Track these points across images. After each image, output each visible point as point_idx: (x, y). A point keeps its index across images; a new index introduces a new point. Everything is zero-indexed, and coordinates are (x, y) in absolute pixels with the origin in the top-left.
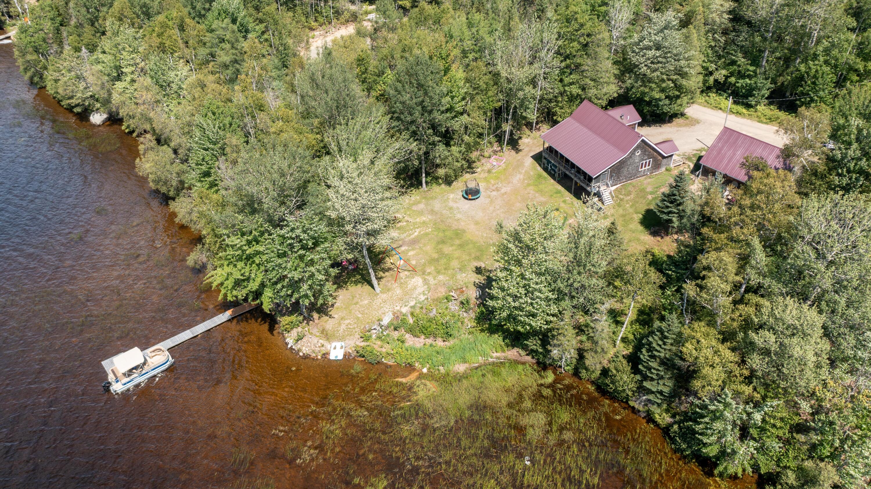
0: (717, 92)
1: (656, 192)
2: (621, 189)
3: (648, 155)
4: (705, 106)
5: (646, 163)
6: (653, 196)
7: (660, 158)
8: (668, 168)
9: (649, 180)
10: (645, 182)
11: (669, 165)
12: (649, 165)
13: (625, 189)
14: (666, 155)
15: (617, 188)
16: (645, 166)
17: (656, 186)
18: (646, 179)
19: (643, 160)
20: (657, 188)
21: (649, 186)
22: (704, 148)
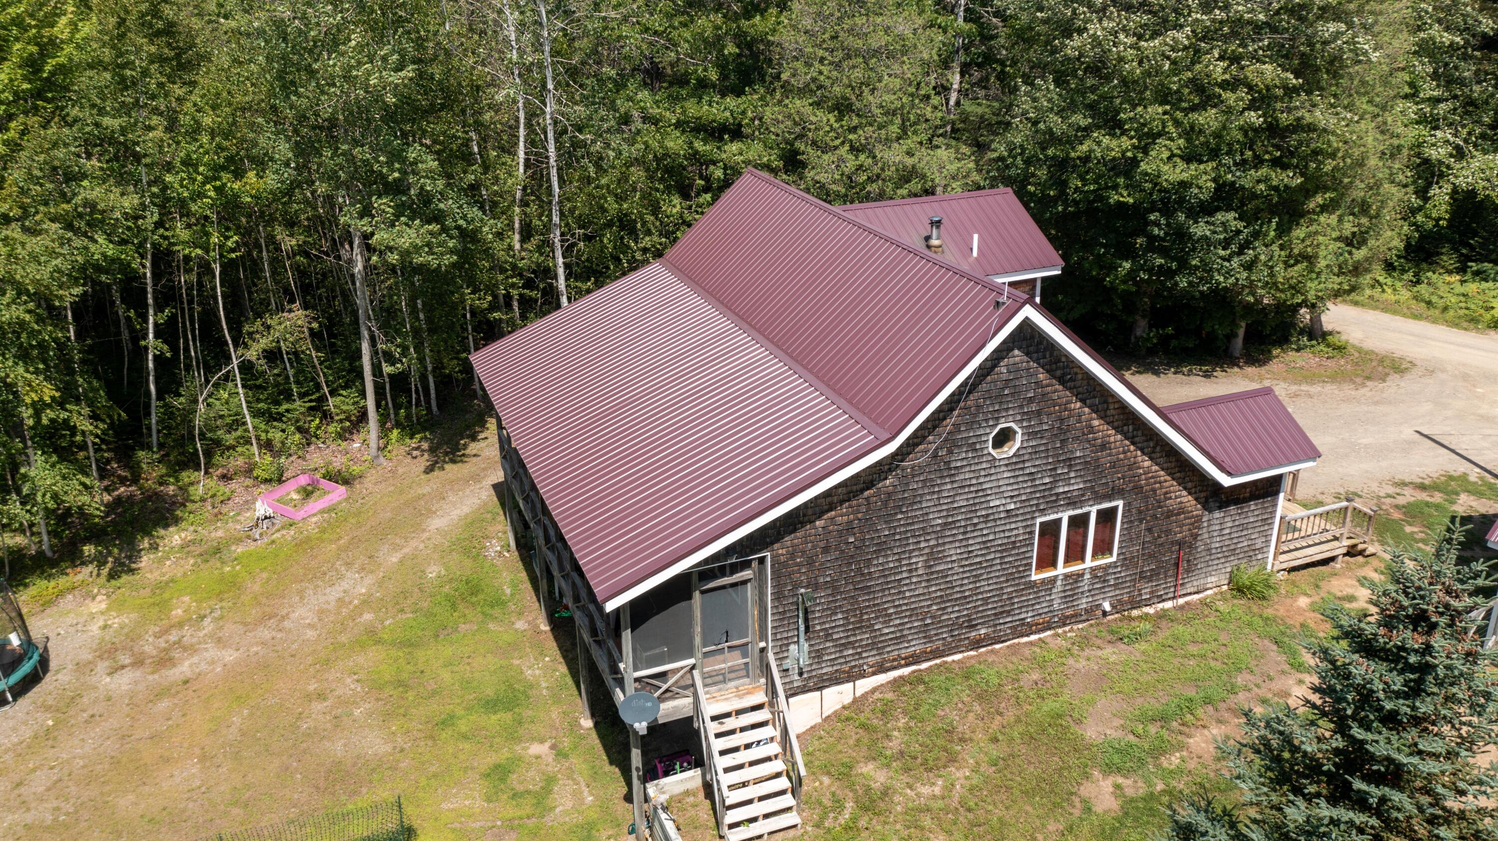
0: (1462, 270)
1: (1159, 750)
2: (886, 712)
3: (1092, 467)
4: (1417, 317)
5: (1079, 523)
6: (1133, 786)
7: (1187, 500)
8: (1248, 575)
9: (1110, 653)
10: (1079, 664)
11: (1253, 553)
12: (1103, 547)
13: (913, 712)
14: (1226, 481)
15: (858, 702)
16: (1075, 553)
17: (1152, 705)
18: (1084, 641)
19: (1054, 504)
20: (1163, 719)
21: (1105, 703)
22: (1464, 477)
